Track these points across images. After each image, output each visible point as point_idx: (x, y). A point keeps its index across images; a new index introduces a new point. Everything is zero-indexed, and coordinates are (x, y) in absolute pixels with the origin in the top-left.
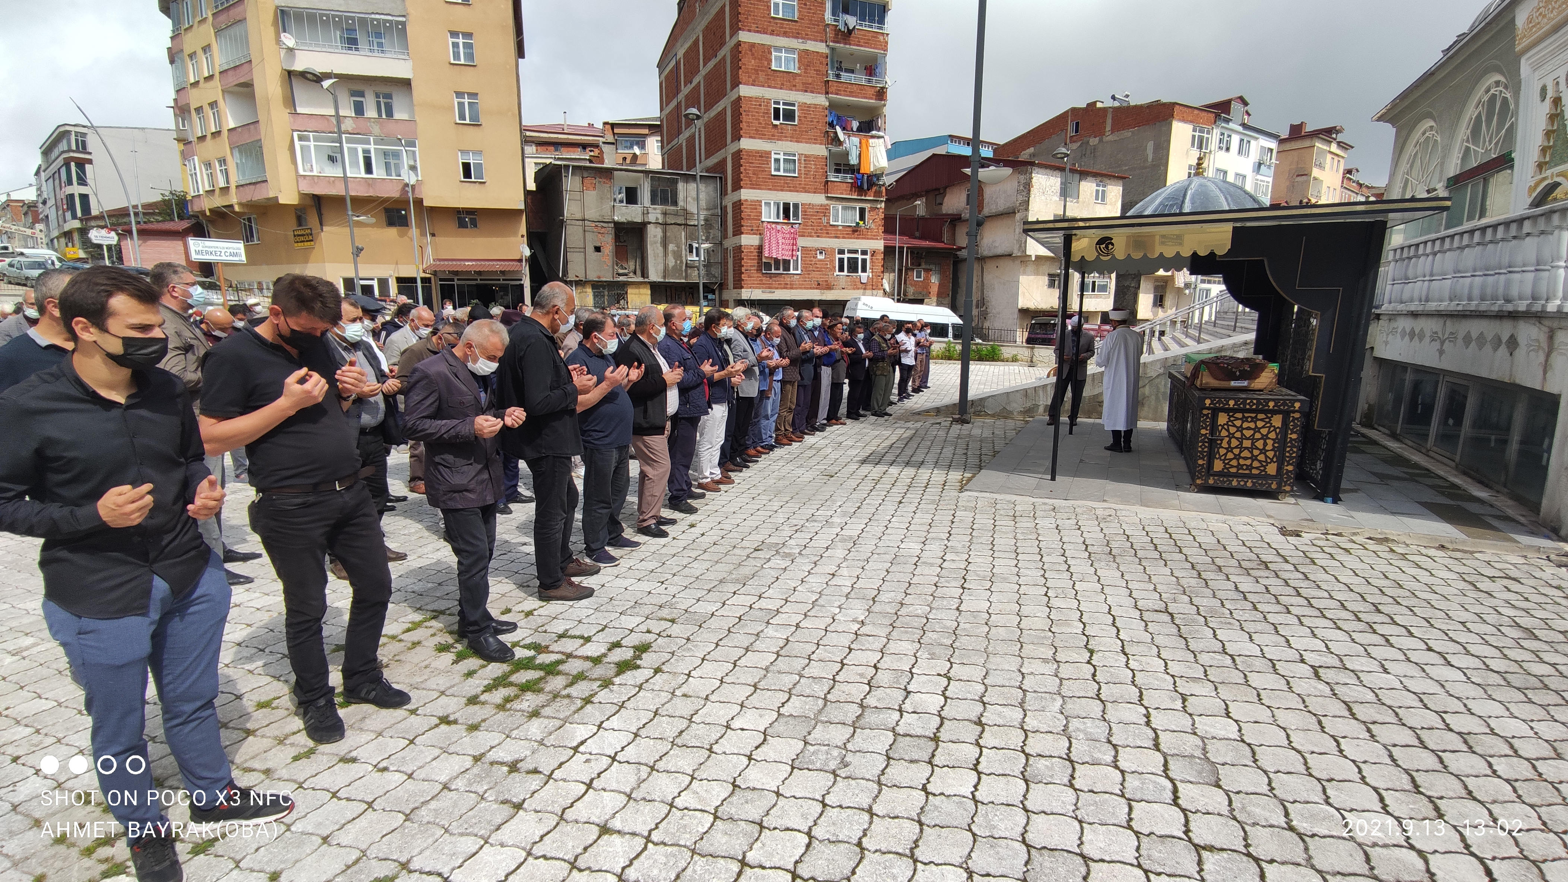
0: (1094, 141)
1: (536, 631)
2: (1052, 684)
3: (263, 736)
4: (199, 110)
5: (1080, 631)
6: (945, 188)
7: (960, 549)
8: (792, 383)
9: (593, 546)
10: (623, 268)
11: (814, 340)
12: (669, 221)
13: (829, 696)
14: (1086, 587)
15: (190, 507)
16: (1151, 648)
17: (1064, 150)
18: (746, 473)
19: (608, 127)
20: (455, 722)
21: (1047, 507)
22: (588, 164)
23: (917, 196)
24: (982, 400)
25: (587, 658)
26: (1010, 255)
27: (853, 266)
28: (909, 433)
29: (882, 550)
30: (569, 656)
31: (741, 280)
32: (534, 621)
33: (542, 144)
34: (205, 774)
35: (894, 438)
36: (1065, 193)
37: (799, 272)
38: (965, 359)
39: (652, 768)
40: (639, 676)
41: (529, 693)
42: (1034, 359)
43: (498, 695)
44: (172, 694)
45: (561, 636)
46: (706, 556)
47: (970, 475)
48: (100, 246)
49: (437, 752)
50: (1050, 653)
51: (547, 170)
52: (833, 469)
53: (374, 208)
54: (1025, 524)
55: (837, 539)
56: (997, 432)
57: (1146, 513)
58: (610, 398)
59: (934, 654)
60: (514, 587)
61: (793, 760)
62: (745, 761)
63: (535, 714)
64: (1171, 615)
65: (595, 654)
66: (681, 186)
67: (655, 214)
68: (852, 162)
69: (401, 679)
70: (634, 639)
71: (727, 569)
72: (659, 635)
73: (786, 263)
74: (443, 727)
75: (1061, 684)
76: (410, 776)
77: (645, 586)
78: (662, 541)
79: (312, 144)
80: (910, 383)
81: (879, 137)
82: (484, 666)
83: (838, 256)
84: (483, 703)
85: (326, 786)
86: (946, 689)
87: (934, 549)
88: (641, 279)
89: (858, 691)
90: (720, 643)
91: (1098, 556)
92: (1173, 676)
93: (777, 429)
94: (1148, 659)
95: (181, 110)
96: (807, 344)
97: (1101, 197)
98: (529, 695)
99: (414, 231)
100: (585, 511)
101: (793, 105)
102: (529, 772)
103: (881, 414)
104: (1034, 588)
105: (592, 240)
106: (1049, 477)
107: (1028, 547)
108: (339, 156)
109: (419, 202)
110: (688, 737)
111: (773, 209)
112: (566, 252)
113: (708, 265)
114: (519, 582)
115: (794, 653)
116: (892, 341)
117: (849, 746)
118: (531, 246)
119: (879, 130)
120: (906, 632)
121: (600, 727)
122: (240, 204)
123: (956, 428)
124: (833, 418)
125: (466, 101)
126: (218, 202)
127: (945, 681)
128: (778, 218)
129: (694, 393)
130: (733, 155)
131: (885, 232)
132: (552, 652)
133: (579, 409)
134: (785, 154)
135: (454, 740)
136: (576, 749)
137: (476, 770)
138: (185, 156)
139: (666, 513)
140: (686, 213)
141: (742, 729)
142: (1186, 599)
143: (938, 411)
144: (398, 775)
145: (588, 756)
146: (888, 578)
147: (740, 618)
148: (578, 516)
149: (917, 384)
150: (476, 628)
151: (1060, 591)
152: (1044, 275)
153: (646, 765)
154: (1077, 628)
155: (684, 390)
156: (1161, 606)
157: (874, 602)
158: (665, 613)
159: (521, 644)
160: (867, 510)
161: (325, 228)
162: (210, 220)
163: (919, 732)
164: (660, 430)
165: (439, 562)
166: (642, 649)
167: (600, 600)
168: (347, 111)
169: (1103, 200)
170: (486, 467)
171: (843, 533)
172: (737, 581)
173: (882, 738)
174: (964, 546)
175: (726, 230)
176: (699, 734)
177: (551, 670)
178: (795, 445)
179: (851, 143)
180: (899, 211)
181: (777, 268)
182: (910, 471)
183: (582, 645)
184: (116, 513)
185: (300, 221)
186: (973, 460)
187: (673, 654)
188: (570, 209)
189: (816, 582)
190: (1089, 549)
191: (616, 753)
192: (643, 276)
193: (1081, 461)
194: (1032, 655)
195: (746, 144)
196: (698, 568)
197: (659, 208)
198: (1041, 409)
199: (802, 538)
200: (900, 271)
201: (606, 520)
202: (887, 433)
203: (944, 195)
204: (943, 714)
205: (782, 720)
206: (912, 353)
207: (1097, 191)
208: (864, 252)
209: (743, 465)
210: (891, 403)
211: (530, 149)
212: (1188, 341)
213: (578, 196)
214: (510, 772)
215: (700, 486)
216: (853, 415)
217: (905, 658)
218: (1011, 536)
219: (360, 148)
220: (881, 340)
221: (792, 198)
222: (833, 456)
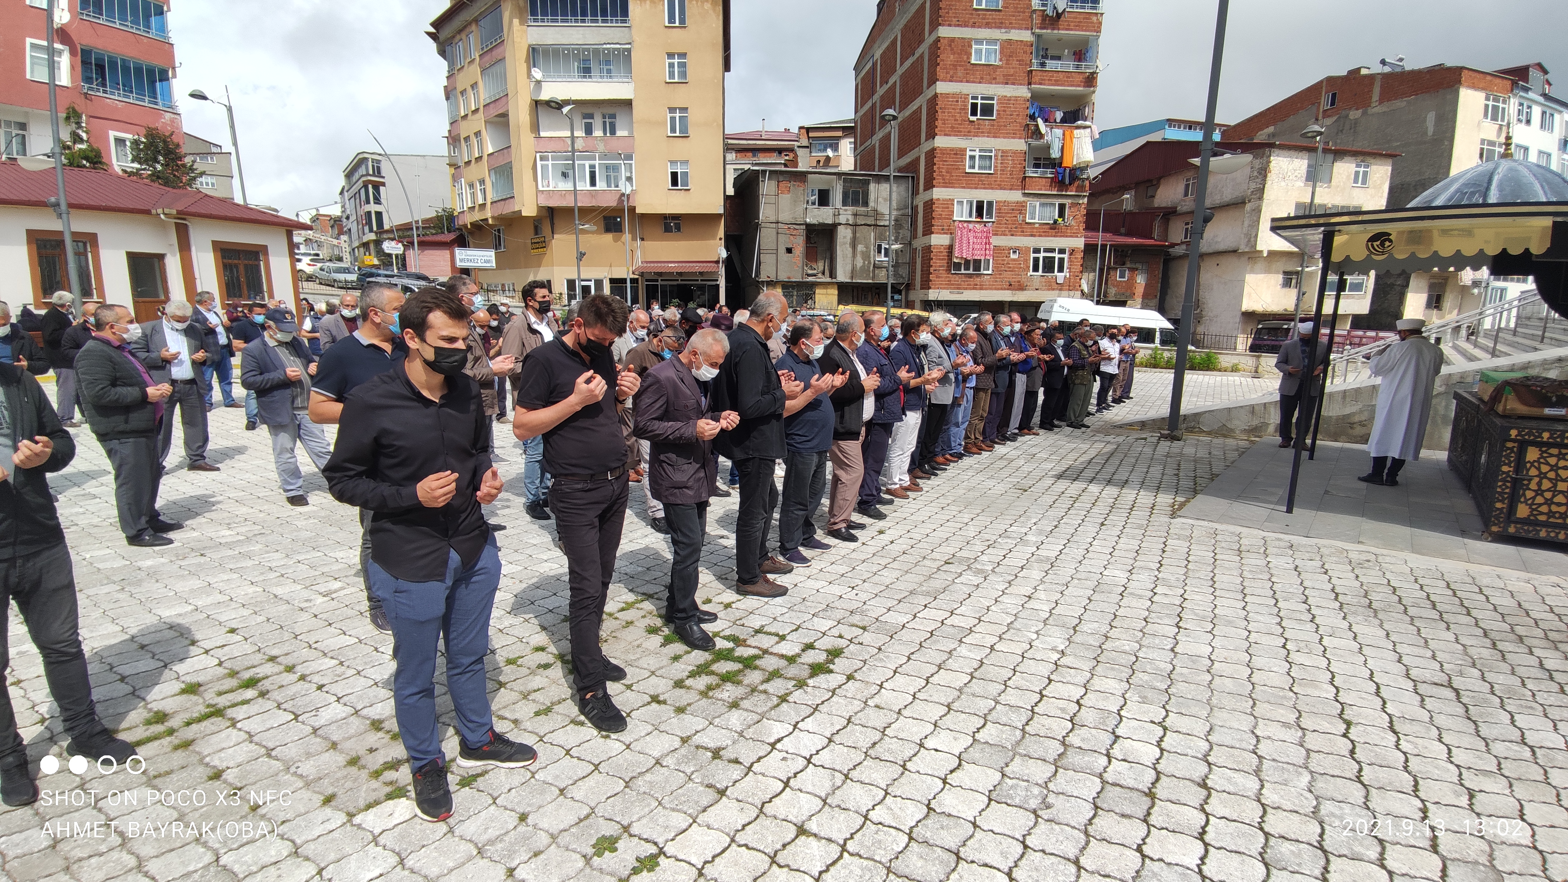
0: (1354, 114)
1: (734, 623)
2: (1297, 755)
3: (511, 690)
4: (467, 139)
5: (1331, 695)
6: (1159, 180)
7: (1173, 581)
8: (985, 390)
9: (788, 546)
10: (812, 268)
11: (1011, 345)
12: (859, 222)
13: (1027, 728)
14: (1337, 643)
15: (478, 493)
16: (1429, 729)
17: (1316, 128)
18: (934, 481)
19: (804, 131)
20: (664, 702)
21: (1282, 544)
22: (783, 169)
23: (1124, 189)
24: (1197, 416)
25: (782, 656)
26: (1235, 251)
27: (1049, 266)
28: (1110, 448)
29: (1083, 575)
30: (766, 652)
31: (929, 280)
32: (733, 614)
33: (741, 150)
34: (474, 718)
35: (1092, 453)
36: (1312, 177)
37: (990, 272)
38: (1180, 367)
39: (846, 776)
40: (833, 680)
41: (729, 684)
42: (1260, 369)
43: (702, 682)
44: (455, 648)
45: (757, 632)
46: (895, 565)
47: (1183, 499)
48: (390, 255)
49: (650, 728)
50: (1292, 717)
51: (745, 176)
52: (1026, 483)
53: (595, 217)
54: (1253, 561)
55: (1033, 559)
56: (1214, 452)
57: (1420, 562)
58: (813, 405)
59: (1145, 697)
60: (714, 578)
61: (990, 791)
62: (940, 784)
63: (735, 705)
64: (1457, 691)
65: (790, 654)
66: (872, 187)
67: (846, 215)
68: (1053, 156)
69: (618, 654)
70: (826, 643)
71: (916, 580)
72: (851, 641)
73: (977, 264)
74: (654, 705)
75: (1308, 757)
76: (628, 747)
77: (836, 590)
78: (852, 545)
79: (550, 163)
80: (1110, 393)
81: (1085, 127)
82: (688, 653)
83: (1032, 255)
84: (688, 688)
85: (561, 743)
86: (1161, 739)
87: (1142, 581)
88: (829, 280)
89: (1061, 727)
90: (912, 657)
91: (1353, 609)
92: (1458, 766)
93: (967, 437)
94: (1426, 742)
95: (453, 139)
96: (1004, 351)
97: (1360, 180)
98: (729, 686)
99: (627, 236)
100: (782, 512)
101: (992, 99)
102: (730, 761)
103: (1077, 425)
104: (1268, 637)
105: (784, 242)
106: (1285, 509)
107: (1259, 588)
108: (571, 172)
109: (632, 209)
110: (881, 750)
111: (966, 208)
112: (759, 254)
113: (896, 266)
114: (718, 574)
115: (989, 677)
116: (1094, 348)
117: (1051, 786)
118: (727, 248)
119: (1085, 119)
120: (1113, 669)
121: (795, 726)
122: (493, 217)
123: (1165, 445)
124: (1025, 427)
125: (678, 115)
126: (477, 216)
127: (1160, 732)
128: (971, 216)
129: (887, 399)
130: (926, 153)
131: (1087, 228)
132: (749, 646)
133: (785, 415)
134: (980, 151)
135: (664, 719)
136: (773, 745)
137: (683, 751)
138: (455, 179)
139: (856, 518)
140: (876, 213)
141: (936, 750)
142: (1476, 673)
143: (1143, 425)
144: (618, 744)
145: (785, 755)
146: (1090, 607)
147: (931, 633)
148: (776, 515)
149: (1118, 393)
150: (683, 615)
151: (1302, 645)
152: (1277, 272)
153: (840, 772)
154: (1327, 691)
155: (880, 396)
156: (1442, 678)
157: (1075, 631)
158: (856, 619)
159: (721, 634)
160: (1066, 530)
161: (556, 236)
162: (471, 233)
163: (1131, 783)
164: (854, 436)
165: (647, 548)
166: (835, 653)
167: (793, 600)
168: (579, 133)
169: (1364, 182)
170: (703, 466)
171: (1039, 552)
172: (928, 594)
173: (1088, 784)
174: (1178, 580)
175: (916, 230)
176: (890, 748)
177: (748, 663)
178: (985, 454)
179: (1053, 136)
180: (1103, 206)
181: (967, 268)
182: (1111, 491)
183: (777, 643)
184: (429, 496)
185: (537, 230)
186: (1186, 483)
187: (865, 662)
188: (765, 213)
189: (1011, 602)
190: (1340, 598)
191: (811, 756)
192: (831, 276)
193: (1326, 492)
194: (1268, 716)
195: (941, 142)
196: (888, 576)
197: (850, 209)
198: (1271, 429)
199: (995, 554)
200: (1101, 270)
201: (802, 521)
202: (1085, 447)
203: (1157, 186)
204: (1159, 767)
205: (977, 746)
206: (1116, 361)
207: (1357, 173)
208: (1062, 251)
209: (931, 473)
210: (1089, 414)
211: (731, 156)
212: (1477, 352)
213: (772, 199)
214: (714, 758)
215: (889, 492)
216: (1047, 424)
217: (1112, 698)
218: (1236, 573)
219: (587, 164)
220: (1081, 347)
221: (986, 195)
222: (1026, 469)
